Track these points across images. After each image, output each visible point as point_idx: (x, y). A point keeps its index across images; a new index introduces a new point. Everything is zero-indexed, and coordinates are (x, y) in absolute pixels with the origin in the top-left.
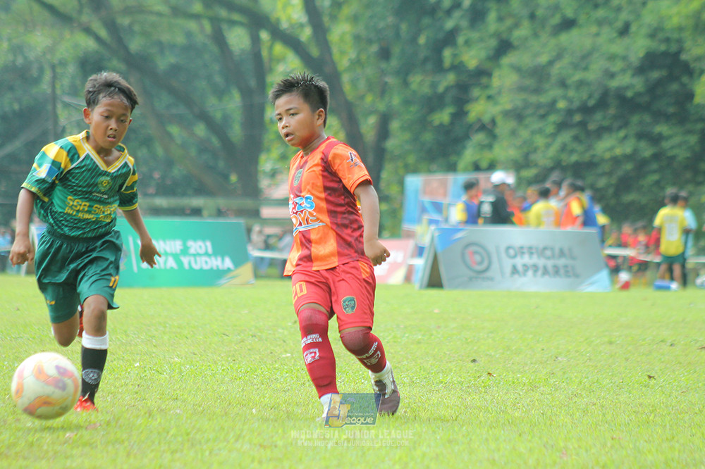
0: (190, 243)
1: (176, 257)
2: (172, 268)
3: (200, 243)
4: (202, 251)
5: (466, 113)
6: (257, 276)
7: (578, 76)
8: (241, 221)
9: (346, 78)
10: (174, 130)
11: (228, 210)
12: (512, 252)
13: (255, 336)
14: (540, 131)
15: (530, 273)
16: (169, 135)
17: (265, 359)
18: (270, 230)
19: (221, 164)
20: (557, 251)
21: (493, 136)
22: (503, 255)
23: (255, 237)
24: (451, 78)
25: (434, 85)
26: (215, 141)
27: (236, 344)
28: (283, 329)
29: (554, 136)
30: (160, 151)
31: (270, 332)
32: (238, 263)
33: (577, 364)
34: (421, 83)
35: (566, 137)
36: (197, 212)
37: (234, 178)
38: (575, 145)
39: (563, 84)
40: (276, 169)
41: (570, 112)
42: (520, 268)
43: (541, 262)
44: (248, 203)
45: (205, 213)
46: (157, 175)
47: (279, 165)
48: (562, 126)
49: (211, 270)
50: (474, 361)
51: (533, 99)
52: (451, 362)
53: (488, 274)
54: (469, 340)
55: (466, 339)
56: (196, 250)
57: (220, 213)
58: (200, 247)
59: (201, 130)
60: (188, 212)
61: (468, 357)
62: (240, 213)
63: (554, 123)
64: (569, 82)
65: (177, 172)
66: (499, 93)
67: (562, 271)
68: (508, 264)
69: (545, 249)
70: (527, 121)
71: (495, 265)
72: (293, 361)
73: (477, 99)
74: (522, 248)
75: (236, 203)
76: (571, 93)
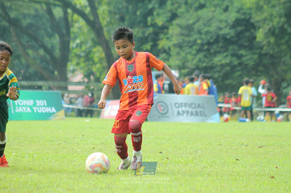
0: (37, 101)
1: (31, 107)
2: (29, 112)
3: (41, 101)
4: (42, 105)
5: (157, 45)
6: (66, 116)
7: (206, 29)
8: (60, 92)
9: (105, 30)
10: (30, 52)
11: (54, 87)
12: (177, 105)
13: (65, 142)
14: (190, 53)
15: (185, 114)
16: (28, 54)
17: (70, 152)
18: (72, 96)
19: (51, 67)
20: (197, 105)
21: (169, 55)
22: (174, 107)
23: (65, 98)
24: (151, 30)
25: (143, 33)
26: (48, 57)
27: (57, 145)
28: (78, 138)
29: (195, 55)
30: (24, 61)
31: (72, 140)
32: (58, 110)
33: (206, 154)
34: (138, 32)
35: (201, 55)
36: (40, 88)
37: (56, 73)
38: (205, 59)
39: (200, 32)
40: (75, 69)
41: (202, 45)
42: (181, 112)
43: (190, 110)
44: (63, 84)
45: (44, 88)
46: (22, 72)
47: (76, 68)
48: (199, 51)
49: (46, 113)
50: (161, 153)
51: (187, 39)
52: (151, 153)
53: (167, 115)
54: (159, 144)
55: (157, 143)
56: (39, 104)
57: (50, 88)
58: (41, 103)
59: (42, 52)
60: (36, 87)
61: (158, 151)
62: (59, 88)
63: (196, 49)
64: (202, 32)
65: (31, 70)
66: (172, 36)
67: (199, 114)
68: (176, 110)
69: (192, 104)
70: (184, 49)
71: (170, 111)
72: (82, 152)
73: (162, 39)
74: (182, 103)
75: (57, 84)
76: (203, 36)
